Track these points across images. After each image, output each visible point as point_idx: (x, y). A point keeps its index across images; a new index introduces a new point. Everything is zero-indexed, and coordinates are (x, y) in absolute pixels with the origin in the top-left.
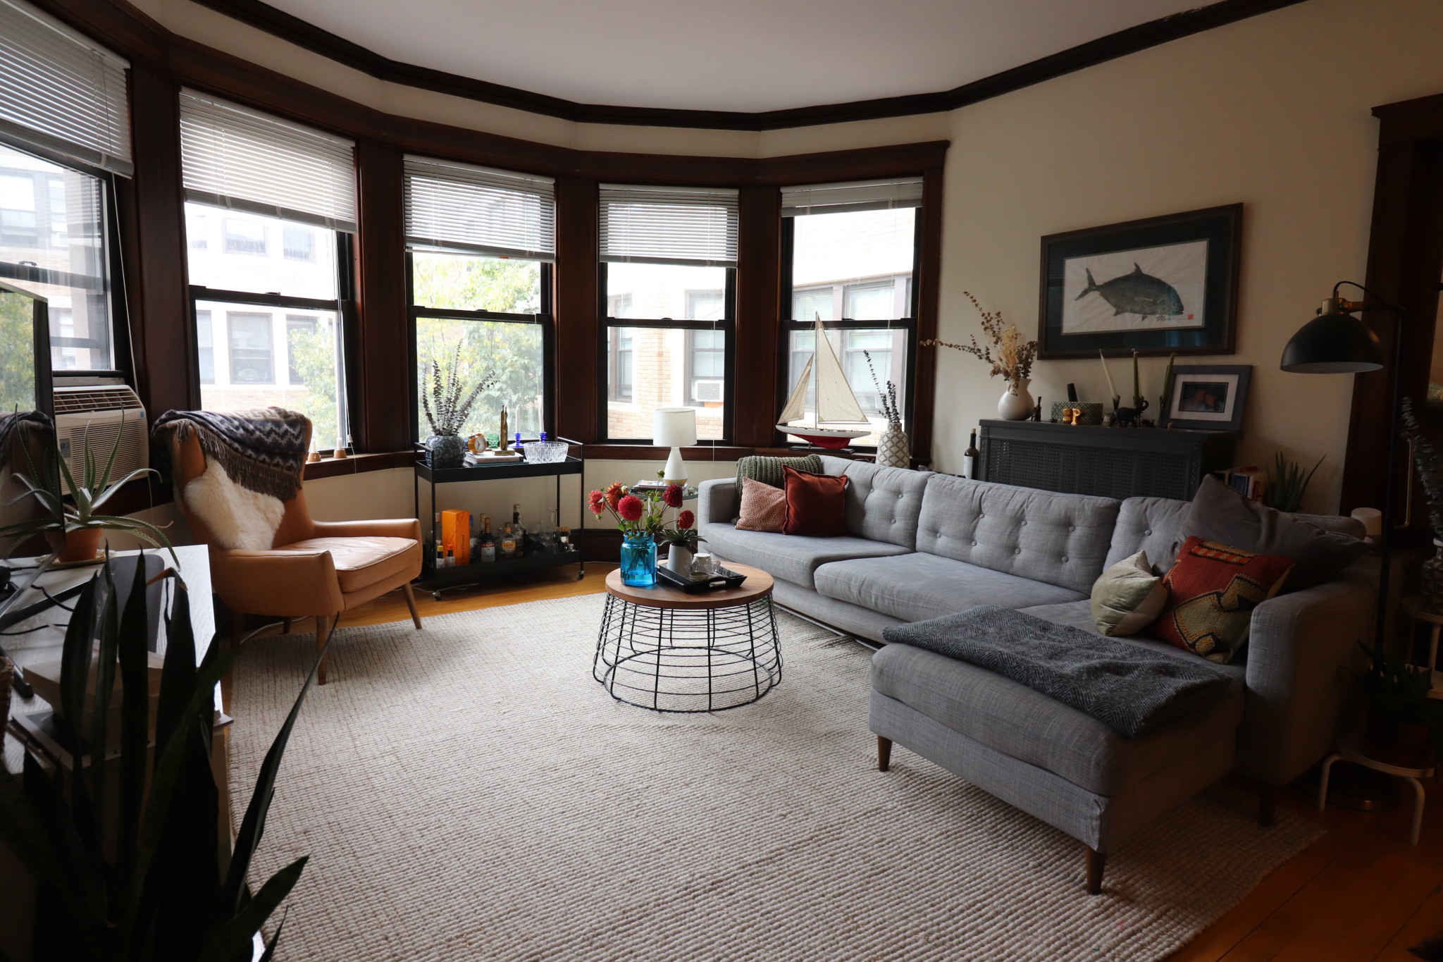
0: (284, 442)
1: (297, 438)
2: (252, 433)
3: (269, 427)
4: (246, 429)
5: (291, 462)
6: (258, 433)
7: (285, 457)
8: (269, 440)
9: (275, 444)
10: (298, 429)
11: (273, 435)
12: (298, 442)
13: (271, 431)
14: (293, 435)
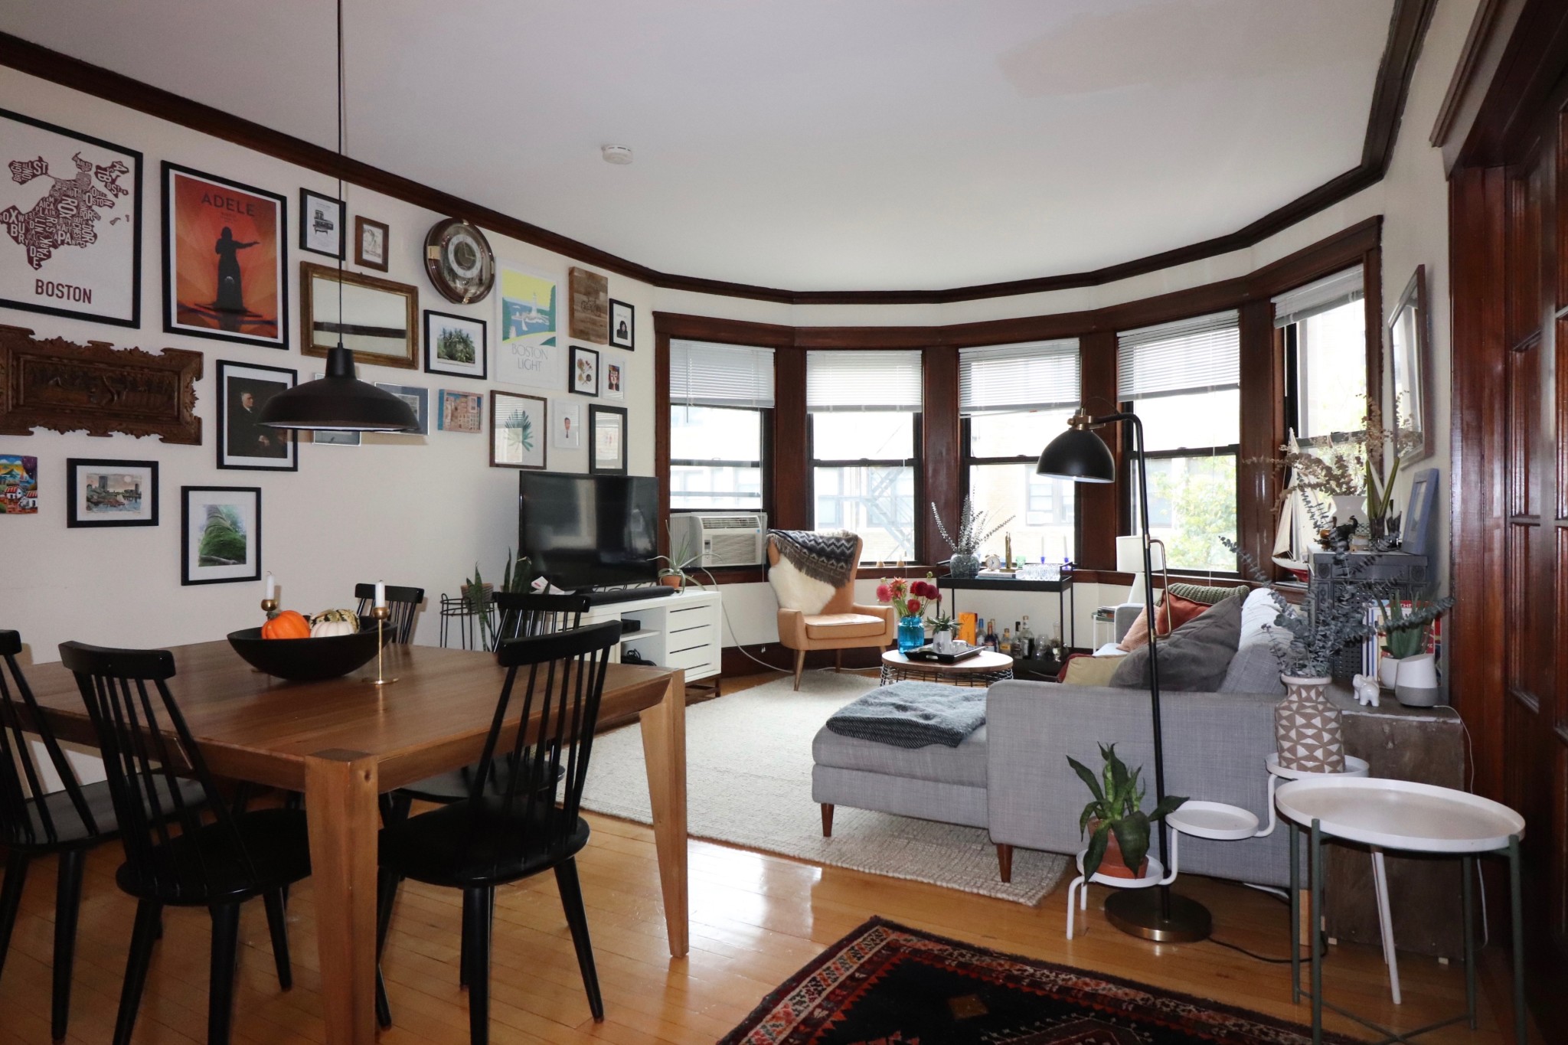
0: (838, 551)
1: (849, 549)
2: (819, 544)
3: (833, 540)
4: (816, 542)
5: (843, 564)
6: (823, 544)
7: (838, 560)
8: (828, 549)
9: (833, 552)
10: (851, 543)
11: (833, 546)
12: (848, 552)
13: (833, 543)
14: (846, 547)
